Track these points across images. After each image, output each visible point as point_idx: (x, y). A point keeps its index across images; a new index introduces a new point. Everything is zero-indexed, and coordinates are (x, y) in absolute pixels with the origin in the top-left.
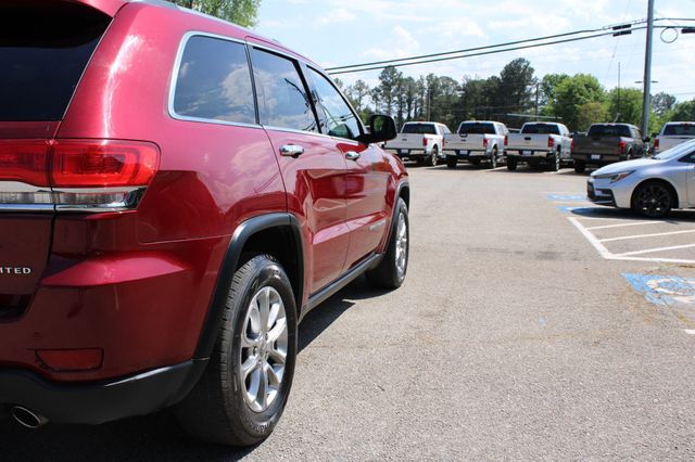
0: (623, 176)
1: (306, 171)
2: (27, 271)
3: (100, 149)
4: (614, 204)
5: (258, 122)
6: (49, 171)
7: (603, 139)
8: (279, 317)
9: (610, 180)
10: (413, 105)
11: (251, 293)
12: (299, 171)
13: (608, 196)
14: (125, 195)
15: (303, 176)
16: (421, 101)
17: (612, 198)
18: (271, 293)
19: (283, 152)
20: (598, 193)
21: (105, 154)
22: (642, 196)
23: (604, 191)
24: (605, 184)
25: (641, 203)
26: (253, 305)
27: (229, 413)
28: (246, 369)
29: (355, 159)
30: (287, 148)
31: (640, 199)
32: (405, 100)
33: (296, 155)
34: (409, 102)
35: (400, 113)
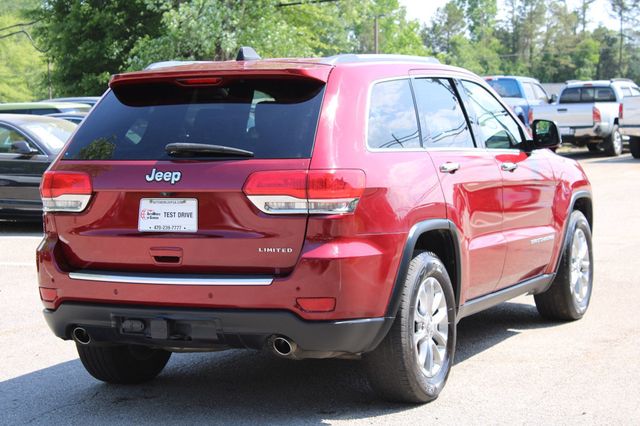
1: (461, 185)
2: (290, 250)
3: (332, 176)
5: (422, 146)
6: (307, 189)
8: (440, 306)
11: (421, 278)
12: (455, 185)
14: (347, 203)
15: (459, 190)
18: (435, 284)
19: (442, 169)
21: (334, 178)
26: (422, 288)
27: (406, 364)
28: (417, 337)
29: (512, 170)
30: (446, 166)
33: (453, 172)
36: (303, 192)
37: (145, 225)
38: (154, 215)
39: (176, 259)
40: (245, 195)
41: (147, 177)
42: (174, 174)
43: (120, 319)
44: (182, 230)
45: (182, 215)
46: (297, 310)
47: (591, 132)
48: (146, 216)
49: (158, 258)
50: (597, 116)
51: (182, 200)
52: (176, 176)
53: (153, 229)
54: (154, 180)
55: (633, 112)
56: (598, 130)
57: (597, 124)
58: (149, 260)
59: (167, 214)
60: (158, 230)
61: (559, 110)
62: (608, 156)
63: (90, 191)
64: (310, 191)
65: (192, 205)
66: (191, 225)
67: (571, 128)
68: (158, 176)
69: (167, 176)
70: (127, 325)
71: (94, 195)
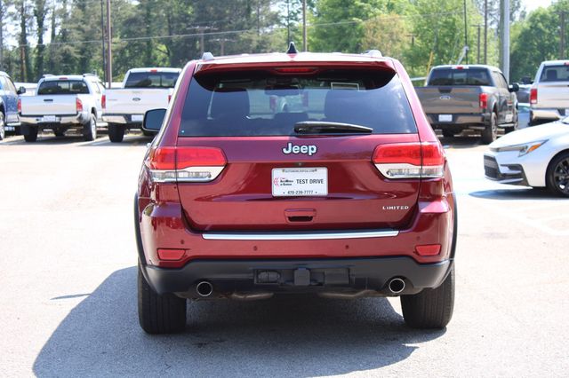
0: (535, 147)
2: (407, 207)
4: (525, 182)
6: (421, 158)
7: (455, 90)
9: (518, 153)
10: (47, 23)
13: (517, 173)
16: (63, 14)
17: (522, 175)
20: (503, 170)
22: (558, 171)
23: (512, 167)
24: (513, 158)
25: (557, 178)
31: (556, 175)
32: (31, 12)
34: (40, 15)
35: (23, 38)
36: (419, 160)
37: (278, 190)
38: (287, 182)
39: (310, 219)
40: (373, 164)
41: (285, 150)
42: (310, 147)
43: (257, 272)
44: (314, 194)
45: (313, 181)
46: (415, 256)
47: (75, 120)
48: (279, 183)
49: (290, 219)
50: (79, 105)
51: (314, 169)
52: (312, 149)
53: (286, 194)
54: (292, 152)
55: (115, 103)
56: (80, 118)
57: (80, 113)
58: (283, 220)
59: (299, 181)
60: (291, 195)
61: (45, 100)
62: (86, 141)
63: (223, 163)
64: (425, 160)
65: (322, 173)
66: (322, 189)
67: (57, 116)
68: (296, 150)
69: (304, 149)
70: (263, 276)
71: (227, 166)
